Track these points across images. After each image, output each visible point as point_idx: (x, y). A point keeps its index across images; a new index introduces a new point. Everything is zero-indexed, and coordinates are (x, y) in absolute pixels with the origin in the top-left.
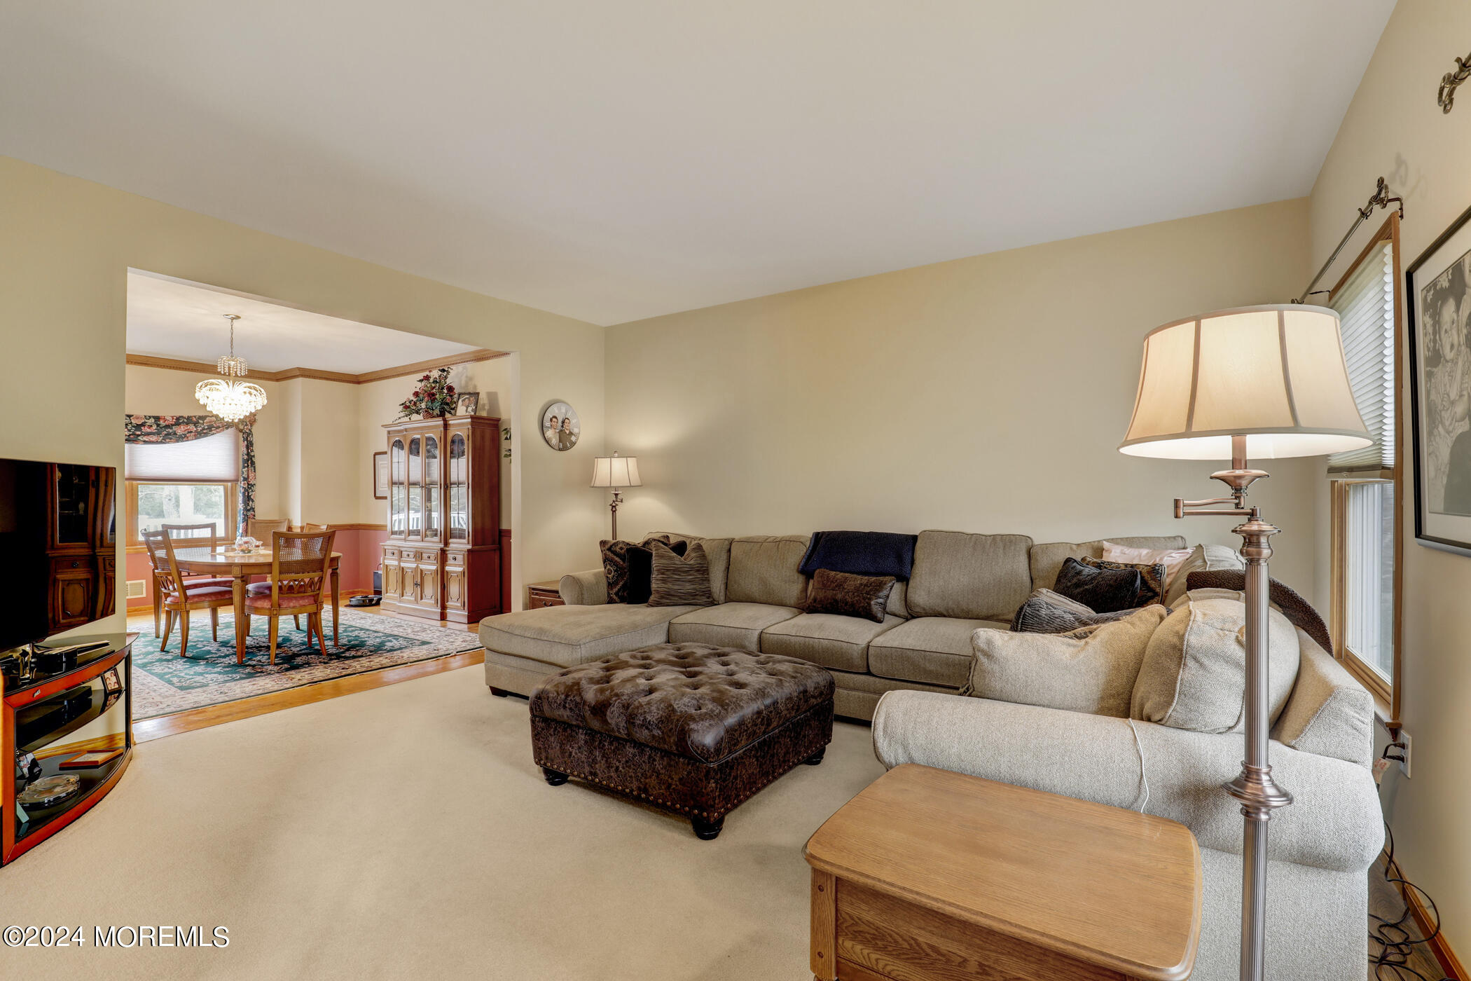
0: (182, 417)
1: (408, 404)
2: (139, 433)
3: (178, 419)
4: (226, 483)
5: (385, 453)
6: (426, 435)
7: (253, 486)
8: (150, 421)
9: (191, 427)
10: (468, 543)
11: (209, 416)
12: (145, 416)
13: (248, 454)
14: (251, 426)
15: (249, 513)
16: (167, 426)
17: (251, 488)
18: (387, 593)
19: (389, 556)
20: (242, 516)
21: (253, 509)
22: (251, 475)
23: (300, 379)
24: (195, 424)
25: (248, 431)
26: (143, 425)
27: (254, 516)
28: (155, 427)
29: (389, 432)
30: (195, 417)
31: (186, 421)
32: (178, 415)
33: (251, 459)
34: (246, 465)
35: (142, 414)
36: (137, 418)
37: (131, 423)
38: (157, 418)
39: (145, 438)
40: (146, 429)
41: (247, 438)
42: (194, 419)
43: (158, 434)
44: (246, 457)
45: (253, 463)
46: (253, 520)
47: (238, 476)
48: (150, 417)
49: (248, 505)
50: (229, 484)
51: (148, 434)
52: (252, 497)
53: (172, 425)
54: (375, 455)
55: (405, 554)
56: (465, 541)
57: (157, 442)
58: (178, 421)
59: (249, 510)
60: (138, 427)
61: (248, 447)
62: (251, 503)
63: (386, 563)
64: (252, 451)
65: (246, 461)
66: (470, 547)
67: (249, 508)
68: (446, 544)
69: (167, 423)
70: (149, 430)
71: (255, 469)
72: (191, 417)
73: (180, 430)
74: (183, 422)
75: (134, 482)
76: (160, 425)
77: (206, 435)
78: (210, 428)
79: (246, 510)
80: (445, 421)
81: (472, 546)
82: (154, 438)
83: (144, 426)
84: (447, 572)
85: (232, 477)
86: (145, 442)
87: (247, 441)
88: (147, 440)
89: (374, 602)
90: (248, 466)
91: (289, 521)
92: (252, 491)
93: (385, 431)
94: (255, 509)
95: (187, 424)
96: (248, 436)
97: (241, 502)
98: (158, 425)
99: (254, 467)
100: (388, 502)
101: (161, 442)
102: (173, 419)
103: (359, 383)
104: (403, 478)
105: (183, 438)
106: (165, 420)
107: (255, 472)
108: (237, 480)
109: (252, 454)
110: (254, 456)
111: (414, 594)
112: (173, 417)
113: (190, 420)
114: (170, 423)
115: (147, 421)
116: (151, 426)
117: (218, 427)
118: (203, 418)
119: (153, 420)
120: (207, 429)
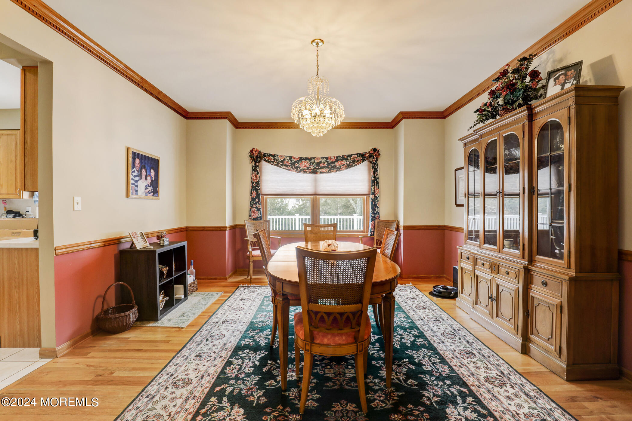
0: (339, 156)
1: (484, 108)
2: (317, 167)
3: (337, 157)
4: (363, 197)
5: (462, 168)
6: (504, 135)
7: (377, 197)
8: (323, 160)
9: (344, 162)
10: (569, 267)
11: (353, 155)
12: (321, 158)
13: (375, 177)
14: (376, 159)
15: (376, 216)
16: (332, 163)
17: (376, 199)
18: (462, 293)
19: (464, 260)
20: (371, 217)
21: (378, 213)
22: (377, 191)
24: (346, 159)
25: (374, 162)
26: (320, 162)
27: (379, 217)
28: (326, 163)
29: (465, 145)
30: (346, 155)
31: (341, 158)
32: (337, 155)
33: (377, 180)
34: (373, 184)
35: (320, 157)
36: (318, 159)
37: (315, 162)
38: (327, 158)
40: (322, 165)
41: (374, 166)
42: (346, 157)
43: (327, 167)
44: (373, 179)
45: (378, 183)
46: (378, 220)
47: (369, 191)
48: (323, 158)
49: (375, 210)
50: (365, 197)
51: (323, 168)
52: (377, 205)
53: (335, 161)
54: (456, 171)
55: (480, 262)
56: (563, 262)
57: (326, 172)
58: (338, 159)
59: (376, 214)
60: (318, 164)
61: (374, 173)
62: (377, 209)
63: (462, 266)
64: (377, 175)
65: (373, 182)
66: (573, 273)
67: (376, 212)
68: (531, 261)
70: (323, 166)
71: (379, 187)
72: (344, 156)
73: (337, 164)
74: (340, 159)
75: (318, 197)
77: (351, 166)
78: (354, 161)
79: (373, 213)
80: (530, 109)
81: (576, 273)
82: (324, 170)
83: (321, 163)
84: (533, 298)
85: (366, 192)
86: (321, 173)
87: (374, 169)
88: (321, 171)
89: (452, 295)
90: (375, 184)
92: (377, 201)
93: (461, 144)
94: (380, 213)
95: (342, 160)
96: (375, 165)
97: (371, 208)
98: (328, 162)
99: (378, 186)
100: (464, 209)
101: (328, 172)
103: (444, 117)
104: (479, 189)
105: (339, 169)
106: (331, 159)
107: (379, 188)
108: (369, 194)
109: (377, 177)
110: (378, 178)
111: (488, 307)
112: (334, 157)
113: (343, 158)
114: (333, 160)
115: (322, 160)
116: (324, 163)
117: (358, 161)
118: (350, 156)
119: (325, 160)
120: (352, 162)
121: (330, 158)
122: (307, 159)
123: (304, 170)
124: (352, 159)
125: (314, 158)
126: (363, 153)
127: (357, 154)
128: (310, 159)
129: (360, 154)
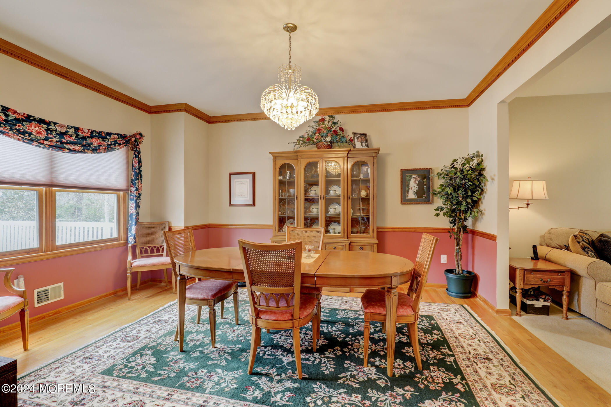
0: (95, 131)
2: (63, 141)
3: (92, 132)
4: (118, 192)
8: (71, 131)
9: (102, 141)
11: (112, 133)
12: (68, 126)
13: (137, 169)
16: (84, 138)
22: (140, 186)
23: (183, 113)
24: (104, 138)
25: (139, 150)
26: (65, 133)
28: (74, 137)
30: (104, 132)
31: (97, 135)
32: (93, 129)
33: (140, 173)
35: (66, 124)
36: (61, 126)
37: (56, 130)
38: (77, 129)
39: (70, 147)
40: (69, 138)
41: (138, 155)
42: (103, 135)
43: (79, 144)
45: (142, 177)
47: (128, 186)
48: (72, 127)
50: (122, 193)
51: (72, 143)
52: (139, 205)
53: (88, 137)
57: (78, 151)
58: (93, 134)
60: (61, 135)
61: (138, 163)
64: (141, 166)
69: (84, 135)
70: (71, 140)
72: (101, 132)
73: (94, 143)
76: (79, 135)
82: (76, 147)
83: (66, 135)
85: (125, 187)
86: (70, 150)
87: (139, 158)
88: (71, 148)
90: (139, 178)
91: (169, 223)
92: (139, 199)
95: (99, 138)
96: (139, 153)
98: (77, 136)
99: (142, 180)
101: (81, 152)
102: (89, 131)
105: (96, 150)
106: (83, 132)
107: (142, 183)
108: (128, 190)
109: (141, 168)
110: (142, 171)
112: (89, 130)
113: (101, 135)
114: (87, 135)
115: (68, 130)
116: (71, 136)
117: (120, 144)
118: (109, 134)
119: (73, 130)
120: (113, 144)
121: (82, 130)
122: (41, 121)
123: (40, 140)
124: (112, 139)
125: (55, 124)
126: (124, 135)
127: (118, 135)
128: (48, 124)
129: (121, 135)
